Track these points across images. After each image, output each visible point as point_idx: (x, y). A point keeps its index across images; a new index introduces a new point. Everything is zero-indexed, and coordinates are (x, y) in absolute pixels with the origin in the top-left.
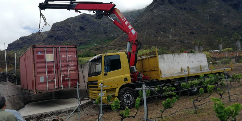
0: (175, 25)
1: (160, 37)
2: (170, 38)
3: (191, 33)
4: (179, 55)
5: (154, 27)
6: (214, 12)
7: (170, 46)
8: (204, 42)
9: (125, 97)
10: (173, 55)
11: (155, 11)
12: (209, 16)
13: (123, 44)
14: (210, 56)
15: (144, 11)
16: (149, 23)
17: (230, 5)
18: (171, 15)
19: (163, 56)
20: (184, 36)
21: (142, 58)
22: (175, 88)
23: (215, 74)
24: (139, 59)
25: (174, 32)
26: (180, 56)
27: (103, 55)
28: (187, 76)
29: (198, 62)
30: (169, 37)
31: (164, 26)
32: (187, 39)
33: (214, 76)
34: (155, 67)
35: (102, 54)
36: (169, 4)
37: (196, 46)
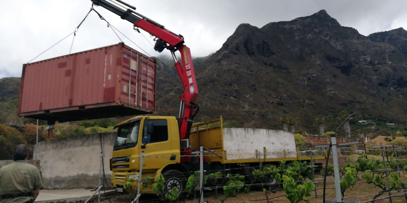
0: (254, 88)
1: (230, 107)
2: (246, 109)
3: (278, 104)
4: (254, 131)
5: (221, 89)
6: (314, 75)
7: (244, 121)
8: (297, 120)
9: (169, 184)
10: (245, 130)
11: (224, 63)
12: (306, 80)
13: (167, 110)
14: (304, 141)
15: (207, 61)
16: (213, 81)
17: (338, 68)
18: (249, 72)
19: (230, 130)
20: (268, 108)
21: (199, 129)
22: (244, 176)
23: (303, 161)
24: (195, 130)
25: (252, 99)
26: (256, 132)
27: (142, 118)
28: (263, 161)
29: (281, 144)
30: (243, 108)
31: (237, 88)
32: (273, 113)
33: (301, 164)
34: (217, 144)
35: (142, 116)
36: (247, 55)
37: (284, 125)
